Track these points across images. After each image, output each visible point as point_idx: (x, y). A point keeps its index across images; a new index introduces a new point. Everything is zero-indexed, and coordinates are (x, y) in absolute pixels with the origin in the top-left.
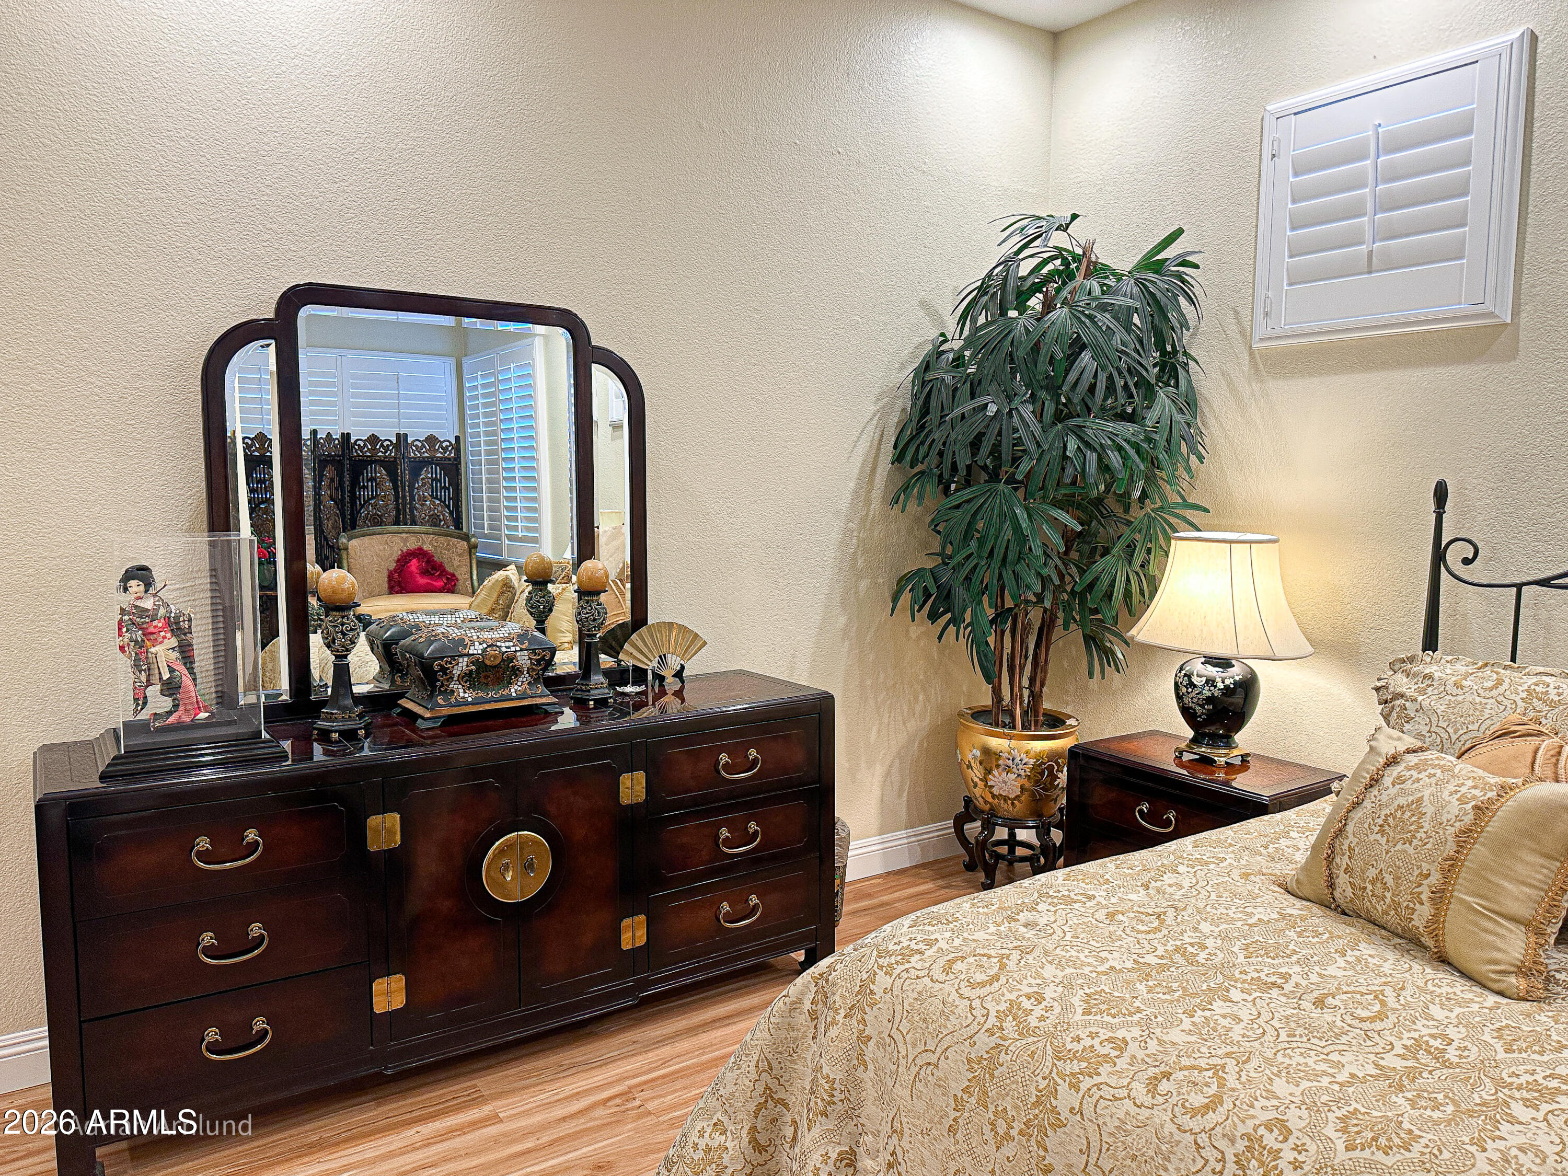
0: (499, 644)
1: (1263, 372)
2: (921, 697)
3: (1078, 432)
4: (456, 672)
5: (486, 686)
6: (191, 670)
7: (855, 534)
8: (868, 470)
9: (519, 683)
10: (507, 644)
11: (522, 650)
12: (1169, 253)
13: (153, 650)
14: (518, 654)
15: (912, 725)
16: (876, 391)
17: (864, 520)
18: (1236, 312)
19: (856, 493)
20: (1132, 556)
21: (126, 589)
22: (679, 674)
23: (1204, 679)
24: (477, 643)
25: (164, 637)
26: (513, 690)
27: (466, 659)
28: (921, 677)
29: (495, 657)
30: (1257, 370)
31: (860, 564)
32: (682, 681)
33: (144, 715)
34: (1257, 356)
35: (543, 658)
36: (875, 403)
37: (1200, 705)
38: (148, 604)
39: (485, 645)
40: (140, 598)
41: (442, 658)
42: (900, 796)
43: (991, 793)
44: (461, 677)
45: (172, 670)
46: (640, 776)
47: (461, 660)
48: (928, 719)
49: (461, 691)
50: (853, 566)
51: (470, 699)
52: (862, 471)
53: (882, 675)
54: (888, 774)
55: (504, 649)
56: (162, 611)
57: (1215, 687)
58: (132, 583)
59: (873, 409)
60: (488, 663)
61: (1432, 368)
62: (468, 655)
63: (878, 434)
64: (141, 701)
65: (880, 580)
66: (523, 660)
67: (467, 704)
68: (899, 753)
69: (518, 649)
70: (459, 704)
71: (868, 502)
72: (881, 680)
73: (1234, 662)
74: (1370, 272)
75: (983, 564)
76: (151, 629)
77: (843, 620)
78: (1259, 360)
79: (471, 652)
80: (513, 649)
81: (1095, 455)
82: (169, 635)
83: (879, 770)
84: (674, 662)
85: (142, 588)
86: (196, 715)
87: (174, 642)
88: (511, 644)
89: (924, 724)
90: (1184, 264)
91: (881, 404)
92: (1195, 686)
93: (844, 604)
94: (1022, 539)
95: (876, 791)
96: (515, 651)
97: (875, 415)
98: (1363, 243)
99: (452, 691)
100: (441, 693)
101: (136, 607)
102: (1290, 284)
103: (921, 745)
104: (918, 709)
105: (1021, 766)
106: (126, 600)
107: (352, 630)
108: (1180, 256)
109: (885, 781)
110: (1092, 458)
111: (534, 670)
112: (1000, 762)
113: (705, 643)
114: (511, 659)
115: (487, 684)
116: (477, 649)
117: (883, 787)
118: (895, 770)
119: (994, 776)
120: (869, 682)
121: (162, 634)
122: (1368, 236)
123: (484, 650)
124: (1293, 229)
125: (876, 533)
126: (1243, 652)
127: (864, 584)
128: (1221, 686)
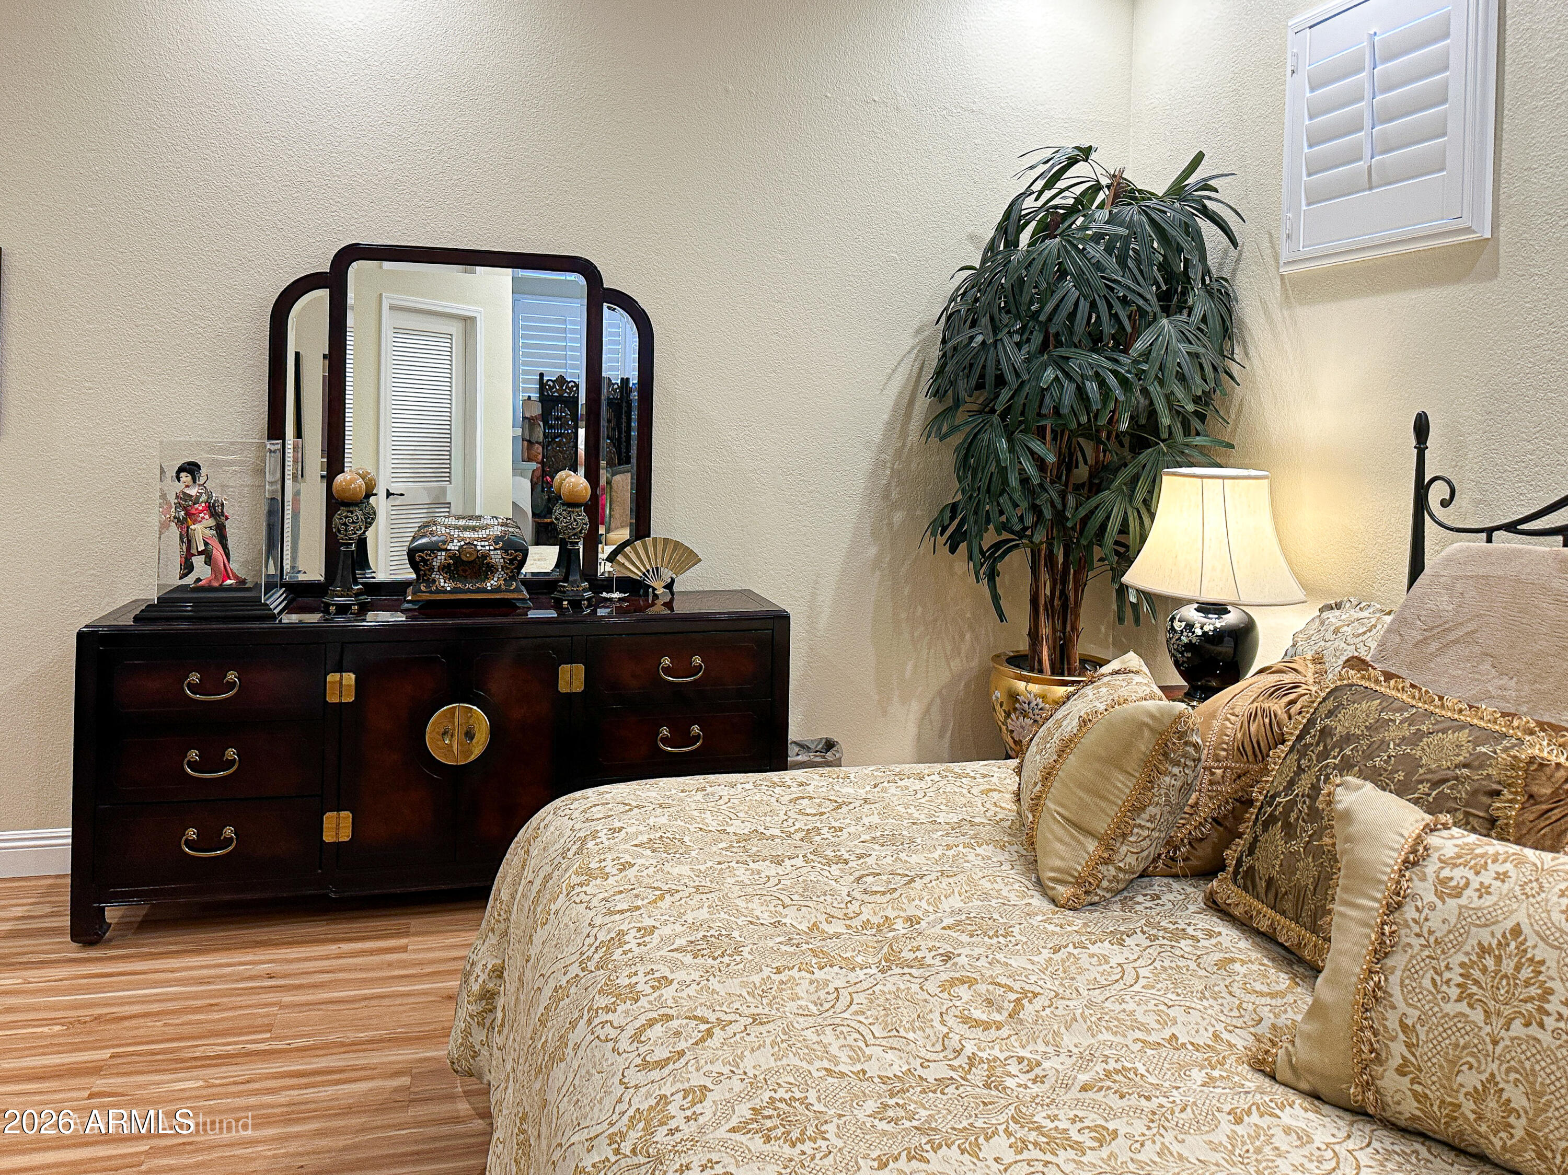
0: (475, 543)
1: (1292, 298)
2: (968, 636)
3: (1061, 363)
4: (436, 564)
5: (464, 578)
6: (225, 547)
7: (889, 465)
8: (905, 402)
9: (496, 579)
10: (483, 543)
11: (495, 549)
12: (1192, 180)
13: (192, 527)
14: (492, 553)
15: (956, 664)
16: (916, 324)
17: (898, 452)
18: (1271, 235)
19: (890, 426)
20: (1134, 492)
21: (179, 479)
22: (669, 586)
23: (1183, 624)
24: (456, 541)
25: (203, 518)
26: (489, 584)
27: (444, 553)
28: (968, 615)
29: (471, 554)
30: (1287, 297)
31: (894, 495)
32: (672, 594)
33: (189, 580)
34: (1287, 281)
35: (515, 558)
36: (915, 336)
37: (1180, 653)
38: (193, 491)
39: (462, 543)
40: (187, 486)
41: (422, 551)
42: (941, 736)
43: (1012, 738)
44: (445, 568)
45: (206, 544)
46: (579, 669)
47: (439, 554)
48: (977, 660)
49: (442, 581)
50: (886, 497)
51: (449, 589)
52: (897, 403)
53: (920, 608)
54: (927, 711)
55: (479, 548)
56: (204, 498)
57: (1193, 633)
58: (183, 474)
59: (911, 342)
60: (464, 558)
61: (1428, 290)
62: (446, 550)
63: (917, 365)
64: (188, 568)
65: (918, 513)
66: (497, 557)
67: (446, 592)
68: (940, 692)
69: (492, 548)
70: (438, 591)
71: (904, 434)
72: (919, 613)
73: (1229, 608)
74: (1371, 188)
75: (975, 495)
76: (193, 511)
77: (873, 551)
78: (1288, 287)
79: (449, 548)
80: (487, 548)
81: (1074, 386)
82: (207, 517)
83: (916, 707)
84: (667, 574)
85: (190, 478)
86: (223, 581)
87: (212, 522)
88: (487, 543)
89: (973, 664)
90: (1207, 188)
91: (920, 337)
92: (1175, 631)
93: (875, 534)
94: (1003, 471)
95: (912, 729)
96: (489, 550)
97: (913, 348)
98: (1360, 159)
99: (434, 581)
100: (424, 581)
101: (184, 493)
102: (1309, 204)
103: (967, 685)
104: (965, 648)
105: (1036, 711)
106: (179, 487)
107: (353, 522)
108: (1204, 180)
109: (923, 719)
110: (1070, 389)
111: (508, 568)
112: (1017, 705)
113: (700, 560)
114: (485, 556)
115: (466, 577)
116: (454, 546)
117: (920, 726)
118: (935, 709)
119: (1012, 720)
120: (903, 615)
121: (202, 515)
122: (1367, 152)
123: (461, 547)
124: (1311, 146)
125: (913, 465)
126: (1244, 599)
127: (898, 516)
128: (1199, 632)
